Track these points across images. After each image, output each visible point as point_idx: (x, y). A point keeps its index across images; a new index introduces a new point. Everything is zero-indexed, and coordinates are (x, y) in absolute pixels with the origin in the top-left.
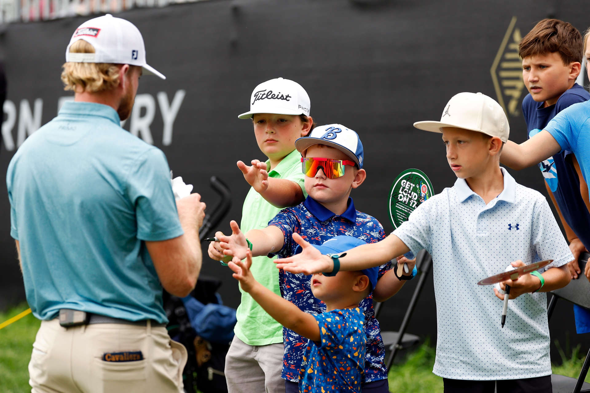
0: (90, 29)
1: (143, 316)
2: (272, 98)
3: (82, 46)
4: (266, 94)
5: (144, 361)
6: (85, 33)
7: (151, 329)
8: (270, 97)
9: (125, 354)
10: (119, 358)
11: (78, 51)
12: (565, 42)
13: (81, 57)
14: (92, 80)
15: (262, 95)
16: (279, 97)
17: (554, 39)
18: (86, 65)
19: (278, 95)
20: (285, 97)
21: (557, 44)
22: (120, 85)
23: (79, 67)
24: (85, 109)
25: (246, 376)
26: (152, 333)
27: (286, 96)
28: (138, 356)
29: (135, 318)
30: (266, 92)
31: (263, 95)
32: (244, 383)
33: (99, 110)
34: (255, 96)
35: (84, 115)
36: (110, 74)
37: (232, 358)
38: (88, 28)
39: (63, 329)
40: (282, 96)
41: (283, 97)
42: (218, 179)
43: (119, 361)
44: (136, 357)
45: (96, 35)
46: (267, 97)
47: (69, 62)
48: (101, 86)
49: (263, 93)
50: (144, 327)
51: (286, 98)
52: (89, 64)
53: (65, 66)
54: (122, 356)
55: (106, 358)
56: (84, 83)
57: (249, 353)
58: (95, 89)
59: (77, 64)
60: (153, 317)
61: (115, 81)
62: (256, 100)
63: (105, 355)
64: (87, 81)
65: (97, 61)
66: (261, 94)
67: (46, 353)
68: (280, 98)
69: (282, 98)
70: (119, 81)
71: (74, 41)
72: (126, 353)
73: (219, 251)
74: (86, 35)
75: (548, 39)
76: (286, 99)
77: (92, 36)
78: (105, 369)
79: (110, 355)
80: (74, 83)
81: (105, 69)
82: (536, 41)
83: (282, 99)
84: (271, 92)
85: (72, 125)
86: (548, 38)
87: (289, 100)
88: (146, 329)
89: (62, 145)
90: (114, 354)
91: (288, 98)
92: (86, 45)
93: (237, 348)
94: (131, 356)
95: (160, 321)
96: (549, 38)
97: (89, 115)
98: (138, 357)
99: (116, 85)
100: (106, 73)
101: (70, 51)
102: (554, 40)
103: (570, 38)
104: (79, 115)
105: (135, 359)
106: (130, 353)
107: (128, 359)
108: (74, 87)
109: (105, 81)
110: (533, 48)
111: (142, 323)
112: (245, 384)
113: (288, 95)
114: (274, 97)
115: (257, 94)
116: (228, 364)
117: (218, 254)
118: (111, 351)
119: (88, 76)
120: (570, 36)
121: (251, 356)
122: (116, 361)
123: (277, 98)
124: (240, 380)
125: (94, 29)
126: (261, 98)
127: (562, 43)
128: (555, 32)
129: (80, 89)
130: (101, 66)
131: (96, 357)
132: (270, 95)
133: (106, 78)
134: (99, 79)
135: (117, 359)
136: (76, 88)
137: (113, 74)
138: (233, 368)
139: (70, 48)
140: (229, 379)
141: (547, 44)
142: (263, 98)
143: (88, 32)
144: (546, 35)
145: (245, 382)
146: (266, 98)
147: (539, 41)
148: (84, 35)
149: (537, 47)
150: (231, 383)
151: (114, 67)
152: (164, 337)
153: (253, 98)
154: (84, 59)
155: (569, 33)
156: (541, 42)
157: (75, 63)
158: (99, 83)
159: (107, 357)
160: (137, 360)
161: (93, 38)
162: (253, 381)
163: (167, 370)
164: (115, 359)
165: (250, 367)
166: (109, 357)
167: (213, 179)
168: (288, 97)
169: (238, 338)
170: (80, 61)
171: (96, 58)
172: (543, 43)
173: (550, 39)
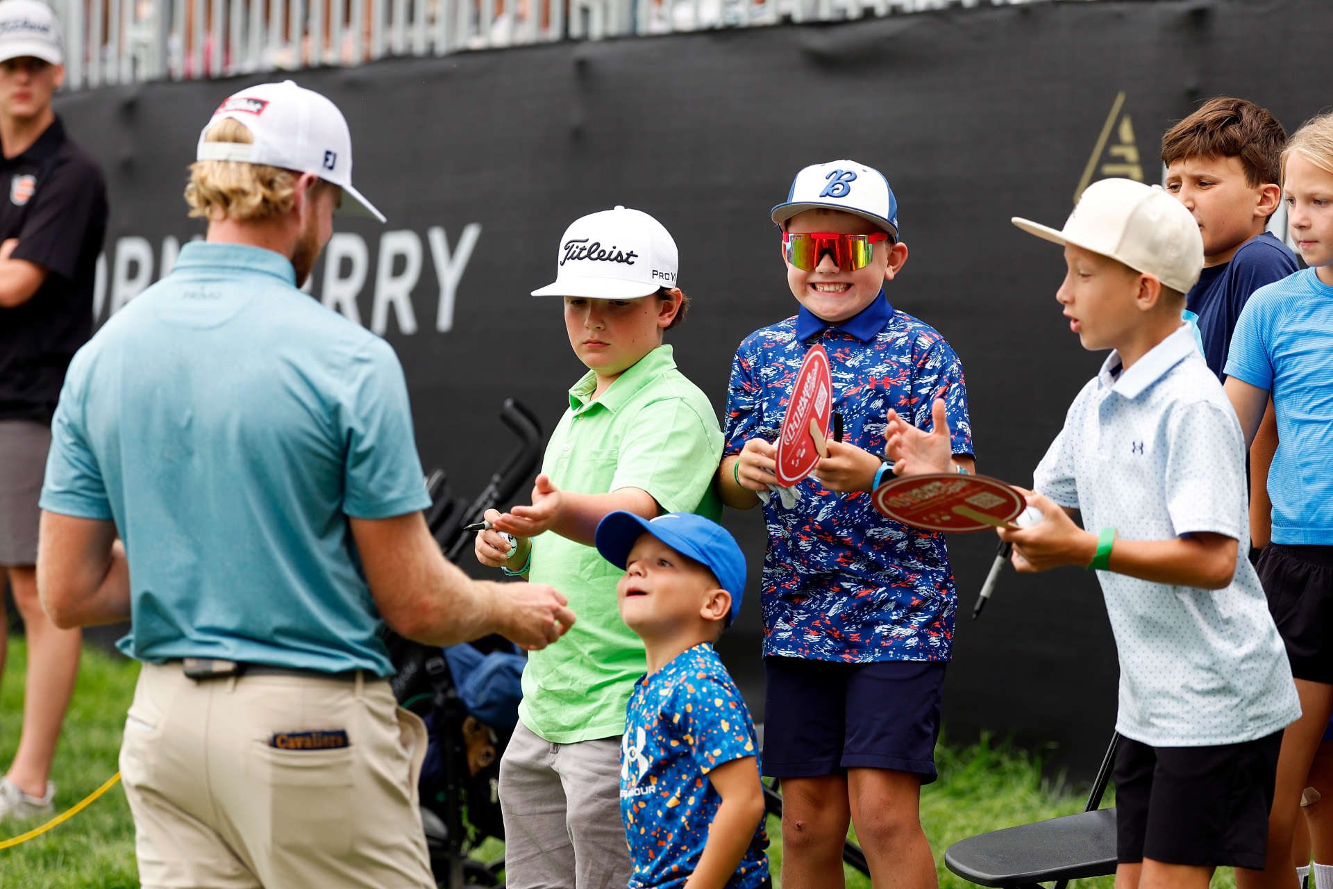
0: (249, 100)
1: (352, 662)
2: (599, 258)
3: (230, 131)
4: (588, 248)
5: (351, 749)
6: (238, 107)
7: (365, 688)
8: (594, 255)
9: (314, 735)
10: (304, 742)
11: (221, 139)
12: (1253, 139)
13: (226, 150)
14: (242, 193)
15: (578, 251)
16: (613, 257)
17: (1234, 129)
18: (233, 166)
19: (611, 253)
20: (625, 257)
21: (1240, 140)
22: (295, 210)
23: (218, 169)
24: (237, 257)
25: (540, 800)
26: (364, 695)
27: (627, 254)
28: (338, 739)
29: (335, 666)
30: (588, 245)
31: (582, 250)
32: (535, 814)
33: (263, 261)
34: (566, 249)
35: (234, 268)
36: (276, 185)
37: (511, 763)
38: (245, 99)
39: (190, 684)
40: (620, 254)
41: (622, 257)
42: (517, 405)
43: (303, 748)
44: (335, 742)
45: (259, 112)
46: (588, 256)
47: (203, 161)
48: (258, 207)
49: (581, 245)
50: (350, 684)
51: (628, 258)
52: (239, 163)
53: (193, 167)
54: (308, 739)
55: (276, 742)
56: (224, 199)
57: (542, 755)
58: (245, 211)
59: (215, 164)
60: (370, 665)
61: (285, 201)
62: (568, 259)
63: (275, 737)
64: (230, 195)
65: (254, 159)
66: (577, 247)
67: (155, 727)
68: (615, 259)
69: (619, 258)
70: (292, 203)
71: (217, 122)
72: (317, 733)
73: (496, 548)
74: (241, 110)
75: (1222, 129)
76: (626, 261)
77: (251, 112)
78: (275, 765)
79: (285, 737)
80: (208, 203)
81: (268, 177)
82: (1198, 127)
83: (619, 262)
84: (598, 244)
85: (210, 288)
86: (1221, 125)
87: (633, 263)
88: (353, 690)
89: (196, 328)
90: (293, 735)
91: (631, 259)
92: (236, 129)
93: (523, 746)
94: (326, 739)
95: (381, 672)
96: (1224, 126)
97: (244, 269)
98: (340, 740)
99: (286, 209)
100: (269, 184)
101: (206, 140)
102: (1234, 131)
103: (1266, 135)
104: (224, 267)
105: (333, 745)
106: (324, 734)
107: (320, 745)
108: (207, 210)
109: (265, 200)
110: (1189, 143)
111: (347, 677)
112: (538, 816)
113: (632, 252)
114: (604, 255)
115: (571, 245)
116: (504, 776)
117: (495, 552)
118: (288, 730)
119: (234, 184)
120: (1266, 131)
121: (545, 762)
122: (296, 749)
123: (608, 258)
124: (528, 809)
125: (256, 101)
126: (578, 257)
127: (1248, 142)
128: (1236, 119)
129: (218, 213)
130: (262, 170)
131: (256, 740)
132: (596, 253)
133: (268, 193)
134: (255, 194)
135: (299, 745)
136: (211, 211)
137: (283, 187)
138: (514, 784)
139: (206, 134)
140: (506, 804)
141: (1219, 137)
142: (581, 256)
143: (245, 105)
144: (1218, 121)
145: (537, 812)
146: (587, 258)
147: (1204, 129)
148: (236, 110)
149: (1198, 141)
150: (509, 813)
151: (284, 174)
152: (388, 703)
153: (562, 253)
154: (230, 155)
155: (1263, 124)
156: (1207, 132)
157: (213, 161)
158: (255, 200)
159: (278, 741)
160: (336, 746)
161: (254, 117)
162: (552, 812)
163: (391, 769)
164: (295, 744)
165: (545, 784)
166: (283, 741)
167: (509, 403)
168: (631, 255)
169: (525, 726)
170: (222, 157)
171: (253, 154)
172: (1211, 134)
173: (1225, 128)
